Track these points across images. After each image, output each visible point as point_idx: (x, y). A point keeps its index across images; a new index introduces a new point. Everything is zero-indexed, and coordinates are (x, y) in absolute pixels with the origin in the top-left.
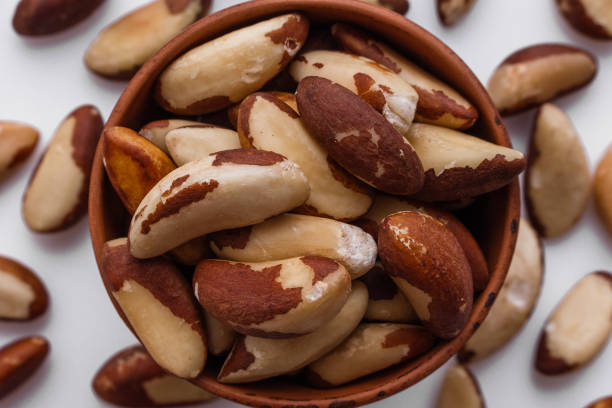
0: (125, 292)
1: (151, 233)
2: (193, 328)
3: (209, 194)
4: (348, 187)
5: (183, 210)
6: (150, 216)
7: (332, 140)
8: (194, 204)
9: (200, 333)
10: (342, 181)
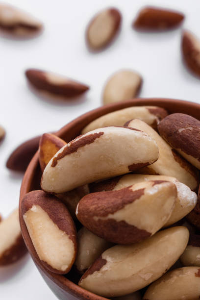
0: (32, 211)
1: (57, 166)
2: (70, 238)
3: (97, 139)
4: (183, 168)
5: (80, 150)
6: (60, 155)
7: (176, 132)
8: (87, 146)
9: (73, 242)
10: (180, 162)
